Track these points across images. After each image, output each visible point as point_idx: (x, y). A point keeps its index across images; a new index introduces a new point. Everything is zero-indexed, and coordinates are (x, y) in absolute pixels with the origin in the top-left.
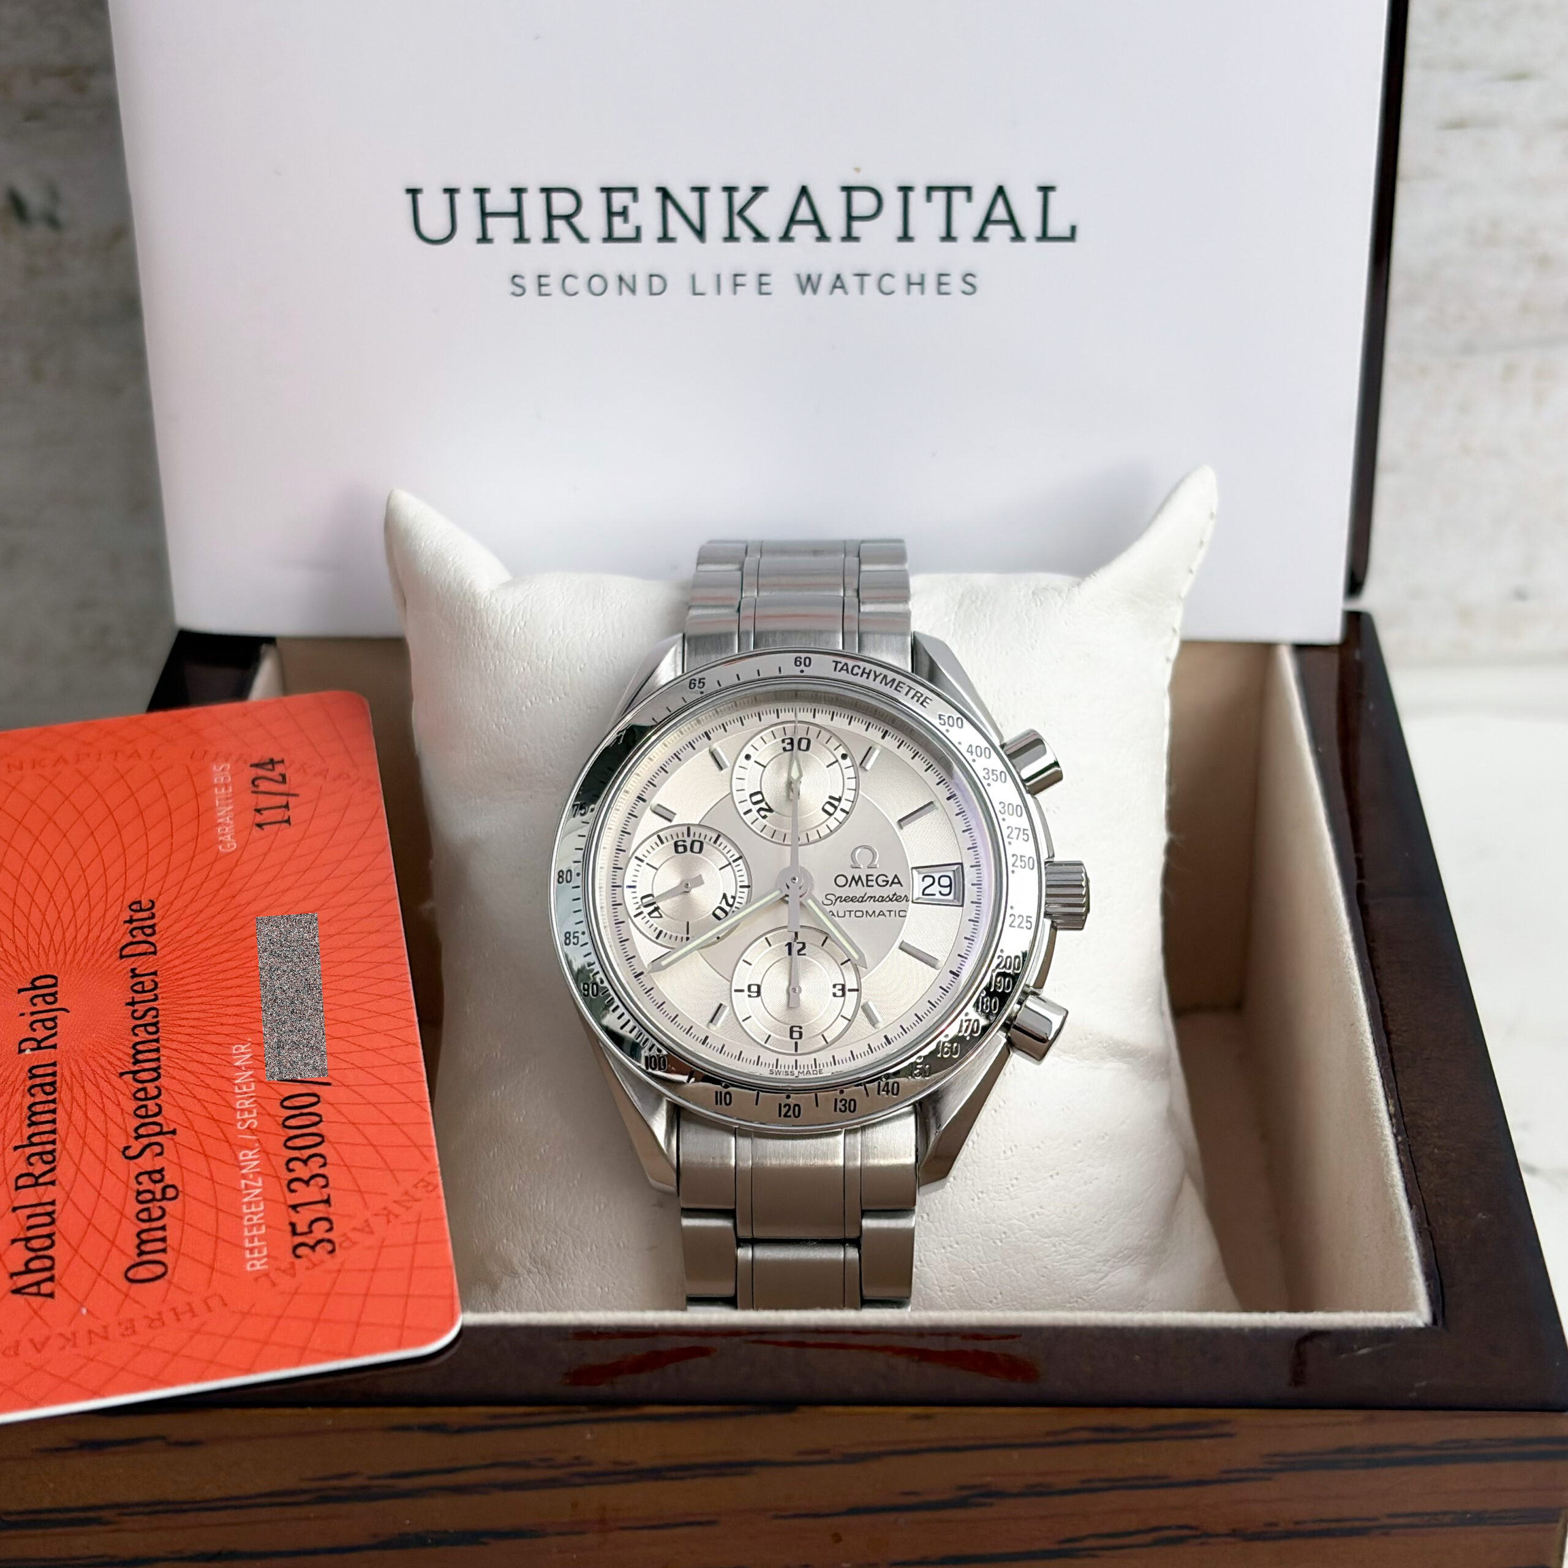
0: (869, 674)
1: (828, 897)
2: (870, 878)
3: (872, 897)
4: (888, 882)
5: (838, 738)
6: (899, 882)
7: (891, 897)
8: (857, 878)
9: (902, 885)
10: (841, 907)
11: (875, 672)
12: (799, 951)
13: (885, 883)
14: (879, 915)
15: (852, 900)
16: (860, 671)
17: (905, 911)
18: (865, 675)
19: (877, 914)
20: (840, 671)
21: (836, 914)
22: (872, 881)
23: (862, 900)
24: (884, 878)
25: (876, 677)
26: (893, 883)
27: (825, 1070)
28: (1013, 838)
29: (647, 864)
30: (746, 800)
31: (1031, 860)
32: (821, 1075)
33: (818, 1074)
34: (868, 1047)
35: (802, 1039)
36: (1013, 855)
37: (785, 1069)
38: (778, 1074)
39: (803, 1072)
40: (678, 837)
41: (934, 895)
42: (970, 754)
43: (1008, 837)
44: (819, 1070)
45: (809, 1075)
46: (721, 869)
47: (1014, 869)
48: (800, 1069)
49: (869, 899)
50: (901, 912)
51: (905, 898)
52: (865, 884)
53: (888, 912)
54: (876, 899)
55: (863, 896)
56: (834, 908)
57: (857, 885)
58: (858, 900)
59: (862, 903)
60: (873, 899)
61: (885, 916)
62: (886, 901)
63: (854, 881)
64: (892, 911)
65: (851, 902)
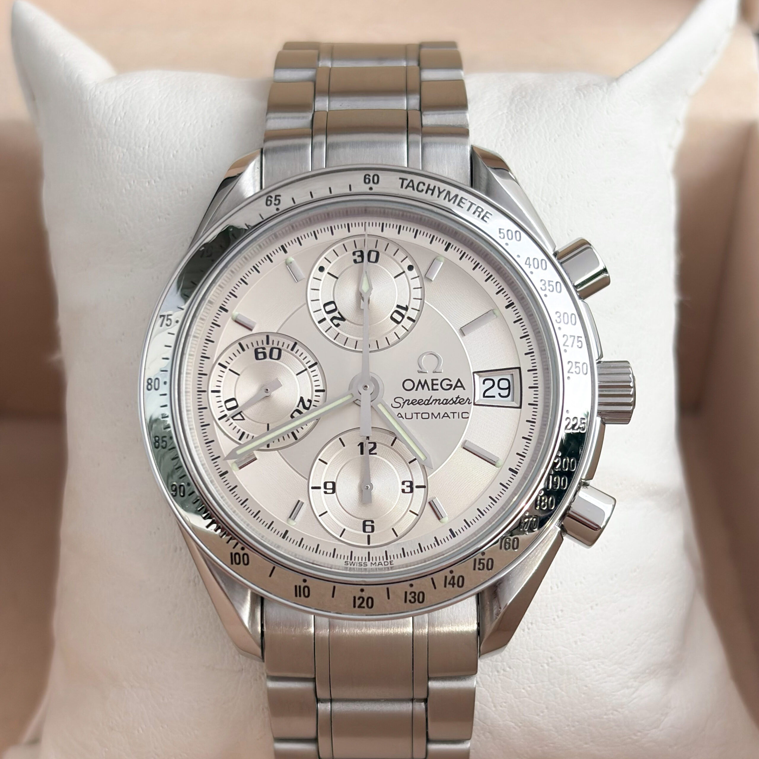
0: (433, 191)
1: (396, 400)
2: (435, 382)
3: (437, 400)
4: (451, 385)
5: (405, 251)
6: (462, 386)
7: (454, 400)
8: (423, 383)
9: (464, 389)
10: (409, 409)
11: (439, 188)
12: (371, 450)
13: (449, 387)
14: (444, 416)
15: (418, 403)
16: (425, 188)
17: (468, 413)
18: (430, 192)
19: (441, 417)
20: (406, 188)
21: (404, 417)
22: (437, 384)
23: (428, 402)
24: (449, 382)
25: (440, 193)
26: (456, 386)
27: (396, 562)
28: (568, 346)
29: (230, 370)
30: (320, 310)
31: (585, 365)
32: (392, 566)
33: (389, 565)
34: (435, 540)
35: (374, 532)
36: (569, 362)
37: (358, 560)
38: (352, 565)
39: (375, 563)
40: (258, 345)
41: (494, 397)
42: (528, 266)
43: (564, 345)
44: (390, 561)
45: (380, 566)
46: (297, 374)
47: (570, 375)
48: (373, 560)
49: (434, 402)
50: (463, 414)
51: (468, 400)
52: (431, 388)
53: (452, 414)
54: (441, 402)
55: (429, 399)
56: (402, 411)
57: (423, 388)
58: (424, 403)
59: (428, 406)
60: (438, 402)
61: (450, 418)
62: (450, 404)
63: (420, 385)
64: (456, 413)
65: (418, 405)
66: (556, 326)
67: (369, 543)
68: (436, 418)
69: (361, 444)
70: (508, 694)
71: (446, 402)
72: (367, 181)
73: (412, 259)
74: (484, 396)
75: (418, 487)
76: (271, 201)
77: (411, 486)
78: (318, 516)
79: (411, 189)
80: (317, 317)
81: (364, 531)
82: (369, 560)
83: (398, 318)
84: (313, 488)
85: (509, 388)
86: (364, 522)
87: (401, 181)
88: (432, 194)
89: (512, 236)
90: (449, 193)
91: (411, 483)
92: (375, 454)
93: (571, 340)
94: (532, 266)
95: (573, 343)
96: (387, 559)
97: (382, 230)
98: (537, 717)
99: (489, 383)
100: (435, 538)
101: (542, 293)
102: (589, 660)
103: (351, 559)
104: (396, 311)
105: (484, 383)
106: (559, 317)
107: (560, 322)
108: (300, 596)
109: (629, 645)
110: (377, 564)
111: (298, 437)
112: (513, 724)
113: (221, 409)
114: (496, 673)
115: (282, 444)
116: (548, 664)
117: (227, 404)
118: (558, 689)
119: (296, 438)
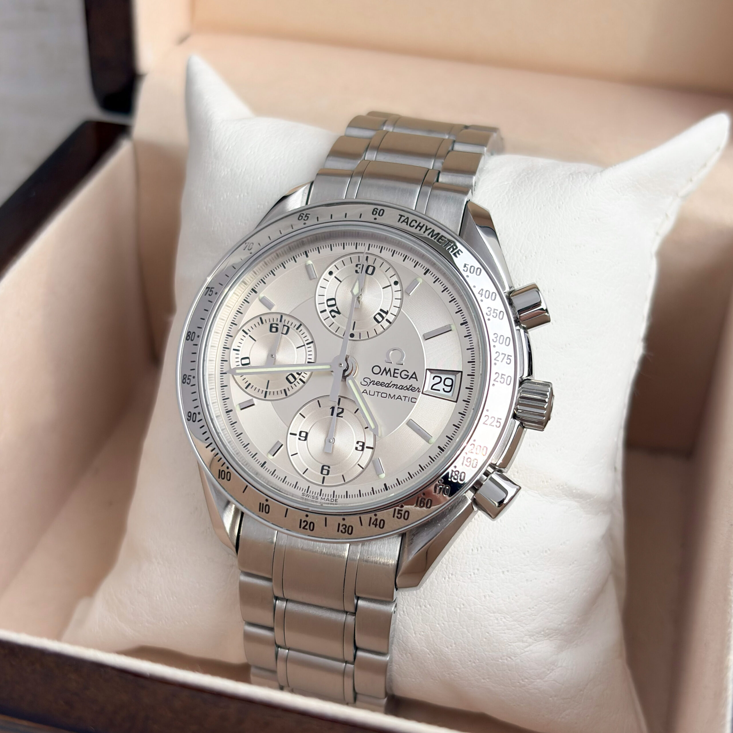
0: (422, 227)
1: (365, 380)
2: (396, 371)
3: (395, 385)
4: (408, 376)
5: (394, 270)
6: (416, 378)
7: (408, 387)
8: (387, 370)
9: (417, 380)
10: (373, 388)
11: (427, 227)
12: (339, 414)
13: (406, 376)
14: (397, 398)
15: (381, 385)
16: (416, 225)
17: (416, 399)
18: (419, 228)
19: (396, 398)
20: (402, 222)
21: (368, 393)
22: (398, 373)
23: (388, 386)
24: (406, 373)
25: (426, 230)
26: (411, 377)
27: (340, 500)
28: (498, 361)
29: (250, 336)
30: (324, 303)
31: (509, 378)
32: (336, 503)
33: (334, 502)
34: (372, 489)
35: (329, 475)
36: (496, 373)
37: (312, 494)
38: (307, 496)
39: (324, 498)
40: (273, 321)
41: (439, 390)
42: (480, 295)
43: (495, 359)
44: (336, 499)
45: (327, 502)
46: (297, 348)
47: (495, 383)
48: (323, 496)
49: (393, 386)
50: (413, 399)
51: (418, 389)
52: (392, 375)
53: (404, 397)
54: (398, 387)
55: (389, 383)
56: (368, 389)
57: (386, 375)
58: (385, 386)
59: (387, 388)
60: (395, 386)
61: (402, 400)
62: (404, 390)
63: (385, 371)
64: (407, 397)
65: (380, 386)
66: (492, 344)
67: (323, 483)
68: (392, 398)
69: (333, 408)
70: (426, 626)
71: (402, 388)
72: (375, 213)
73: (399, 277)
74: (432, 389)
75: (367, 447)
76: (302, 217)
77: (363, 446)
78: (290, 455)
79: (406, 224)
80: (320, 308)
81: (322, 473)
82: (320, 495)
83: (379, 318)
84: (291, 434)
85: (452, 386)
86: (323, 466)
87: (400, 217)
88: (420, 230)
89: (474, 271)
90: (433, 231)
91: (364, 443)
92: (342, 417)
93: (502, 357)
94: (483, 296)
95: (503, 359)
96: (334, 497)
97: (381, 252)
98: (447, 649)
99: (437, 380)
100: (372, 488)
101: (486, 318)
102: (494, 613)
103: (307, 492)
104: (379, 314)
105: (433, 379)
106: (496, 338)
107: (495, 342)
108: (262, 511)
109: (529, 608)
110: (326, 499)
111: (288, 394)
112: (428, 651)
113: (237, 364)
114: (419, 607)
115: (276, 397)
116: (460, 609)
117: (243, 361)
118: (465, 630)
119: (286, 395)
